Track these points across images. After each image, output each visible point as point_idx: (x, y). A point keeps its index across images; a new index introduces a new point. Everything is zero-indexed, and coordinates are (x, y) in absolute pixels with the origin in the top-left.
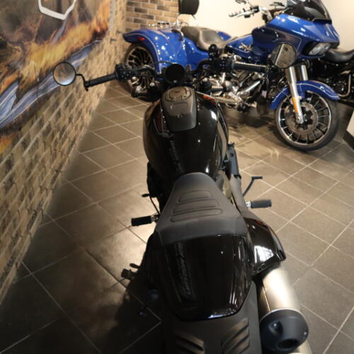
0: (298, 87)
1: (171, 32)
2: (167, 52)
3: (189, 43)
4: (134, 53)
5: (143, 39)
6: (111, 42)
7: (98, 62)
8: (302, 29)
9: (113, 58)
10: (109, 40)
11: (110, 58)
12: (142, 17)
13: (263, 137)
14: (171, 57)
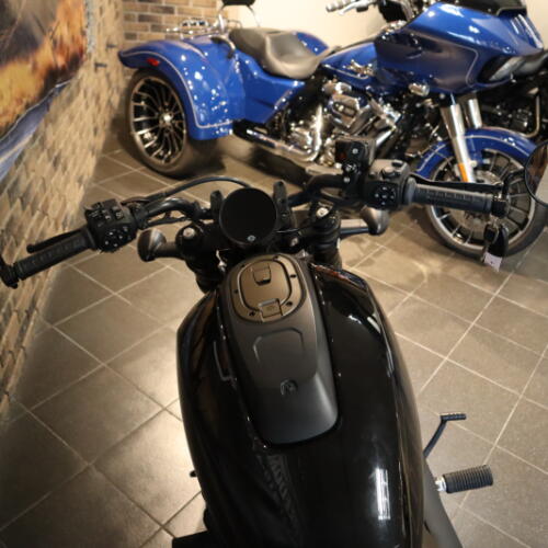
0: (468, 141)
1: (209, 42)
2: (205, 84)
3: (247, 62)
4: (142, 89)
5: (158, 62)
6: (96, 70)
7: (71, 118)
8: (472, 29)
9: (104, 97)
10: (93, 66)
11: (98, 98)
12: (152, 11)
13: (403, 235)
14: (214, 92)
